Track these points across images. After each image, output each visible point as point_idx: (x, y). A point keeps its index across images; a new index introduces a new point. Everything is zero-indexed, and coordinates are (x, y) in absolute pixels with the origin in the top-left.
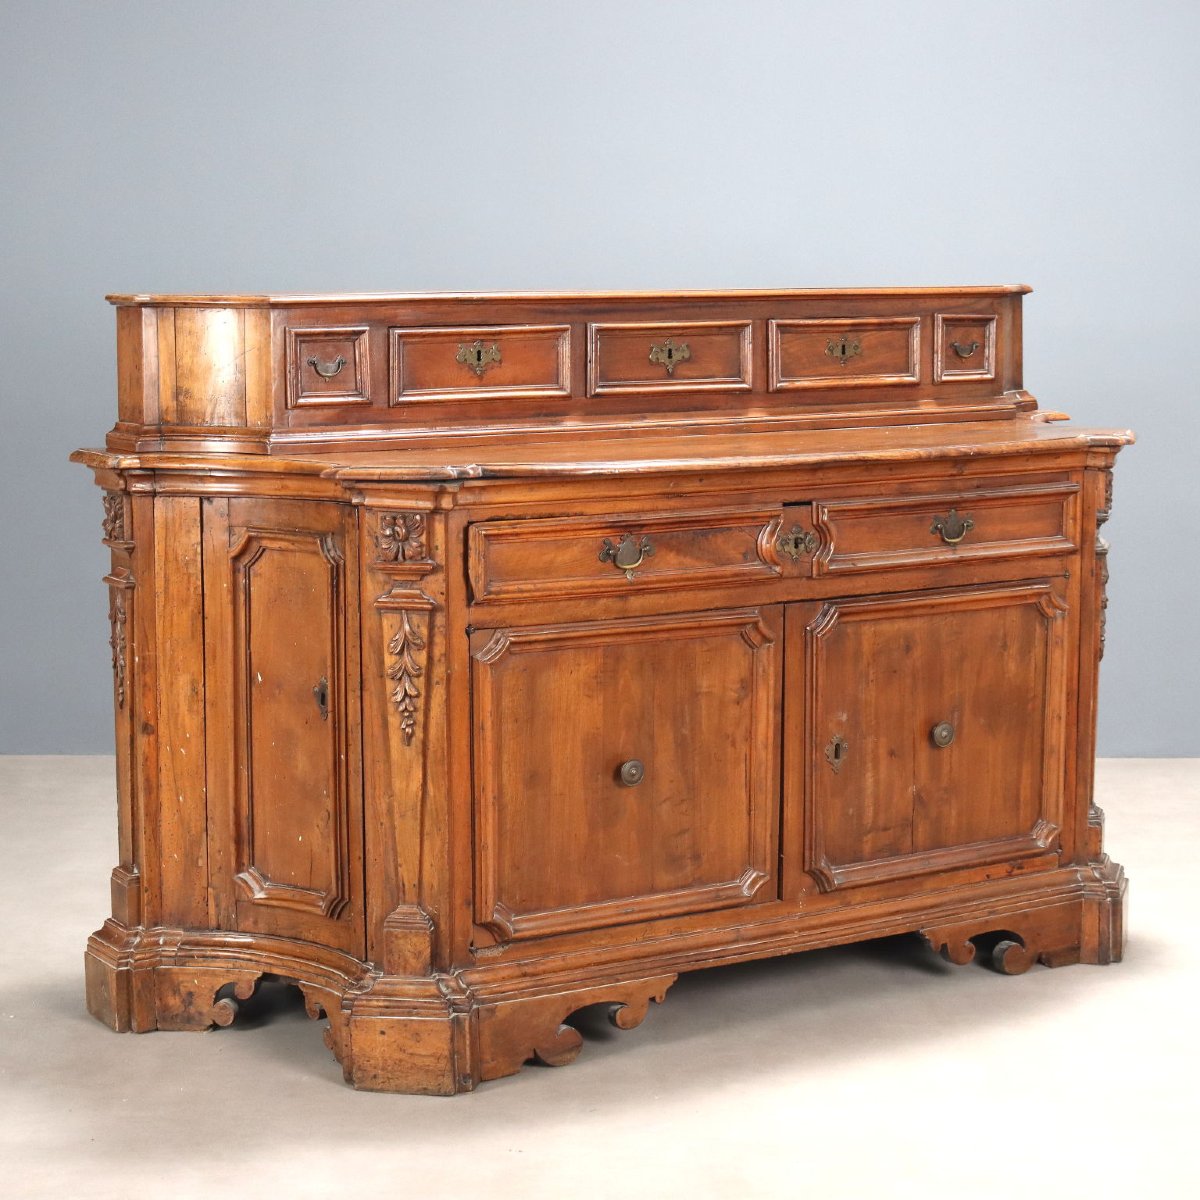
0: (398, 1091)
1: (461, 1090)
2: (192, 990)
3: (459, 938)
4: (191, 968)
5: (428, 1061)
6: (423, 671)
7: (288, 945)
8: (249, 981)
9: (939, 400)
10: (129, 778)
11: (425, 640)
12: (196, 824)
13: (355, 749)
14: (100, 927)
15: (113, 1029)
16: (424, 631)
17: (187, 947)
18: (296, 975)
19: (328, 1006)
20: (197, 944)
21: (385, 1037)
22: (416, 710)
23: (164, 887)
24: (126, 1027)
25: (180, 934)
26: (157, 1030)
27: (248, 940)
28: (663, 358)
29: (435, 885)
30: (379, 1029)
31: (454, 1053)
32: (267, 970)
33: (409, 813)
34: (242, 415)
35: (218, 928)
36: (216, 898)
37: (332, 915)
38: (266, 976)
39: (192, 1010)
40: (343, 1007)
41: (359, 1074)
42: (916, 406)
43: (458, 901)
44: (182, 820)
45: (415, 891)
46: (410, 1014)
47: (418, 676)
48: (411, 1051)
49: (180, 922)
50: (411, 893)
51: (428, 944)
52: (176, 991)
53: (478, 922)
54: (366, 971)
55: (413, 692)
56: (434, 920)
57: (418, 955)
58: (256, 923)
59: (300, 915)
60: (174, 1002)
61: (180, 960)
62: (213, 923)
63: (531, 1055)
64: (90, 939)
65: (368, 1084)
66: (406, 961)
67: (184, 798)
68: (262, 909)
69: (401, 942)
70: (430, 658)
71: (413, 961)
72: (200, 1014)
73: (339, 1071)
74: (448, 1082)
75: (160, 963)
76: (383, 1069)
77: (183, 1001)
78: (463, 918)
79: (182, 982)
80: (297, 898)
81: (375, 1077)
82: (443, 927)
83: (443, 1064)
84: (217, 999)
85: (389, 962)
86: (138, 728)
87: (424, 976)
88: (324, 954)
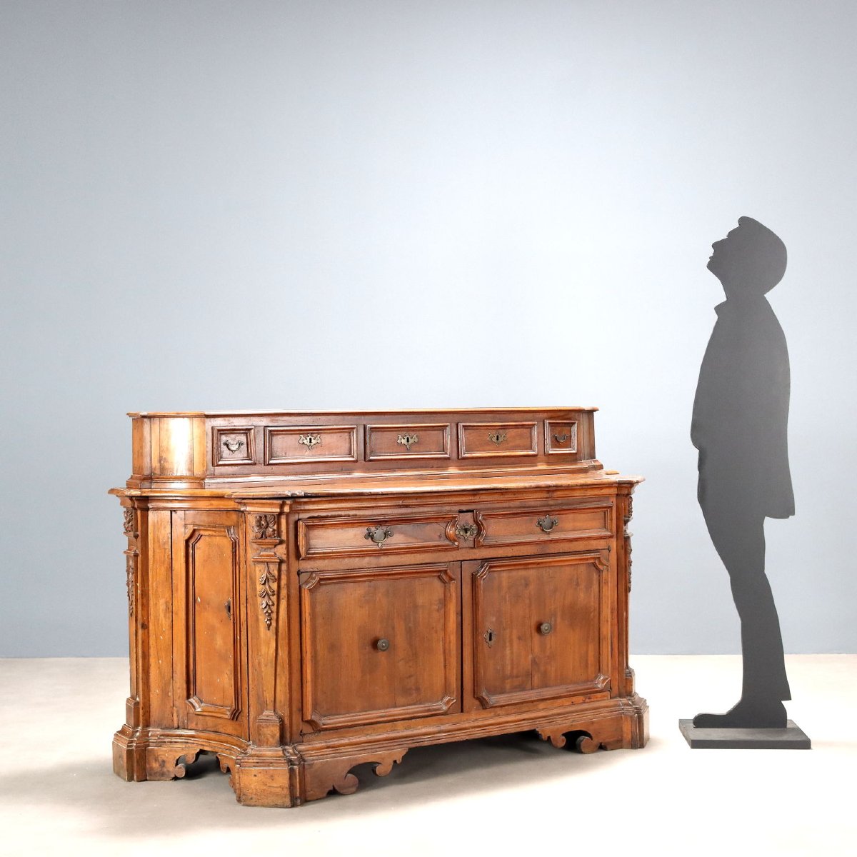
0: (263, 806)
1: (293, 805)
2: (165, 759)
3: (294, 728)
4: (164, 748)
5: (278, 790)
6: (276, 593)
7: (212, 735)
8: (193, 754)
9: (549, 463)
10: (135, 651)
11: (276, 577)
12: (168, 675)
13: (244, 633)
14: (120, 729)
15: (125, 779)
16: (276, 573)
17: (162, 737)
18: (216, 750)
19: (230, 764)
20: (168, 736)
21: (256, 778)
22: (272, 612)
23: (151, 707)
24: (131, 779)
25: (159, 731)
26: (147, 780)
27: (192, 733)
28: (404, 441)
29: (283, 700)
30: (253, 774)
31: (292, 786)
32: (201, 748)
33: (269, 665)
34: (191, 470)
35: (178, 728)
36: (177, 712)
37: (233, 719)
38: (202, 752)
39: (165, 770)
40: (237, 763)
41: (244, 797)
42: (536, 466)
43: (294, 709)
44: (160, 673)
45: (272, 704)
46: (268, 766)
47: (273, 595)
48: (268, 785)
49: (160, 726)
50: (271, 705)
51: (278, 731)
52: (156, 760)
53: (305, 719)
54: (248, 746)
55: (270, 603)
56: (282, 720)
57: (273, 736)
58: (196, 724)
59: (218, 720)
60: (155, 765)
61: (160, 744)
62: (176, 725)
63: (331, 788)
64: (116, 735)
65: (248, 802)
66: (267, 739)
67: (162, 661)
68: (200, 717)
69: (265, 729)
70: (279, 587)
71: (271, 739)
72: (168, 771)
73: (234, 797)
74: (288, 801)
75: (149, 746)
76: (256, 794)
77: (160, 765)
78: (296, 718)
79: (160, 755)
80: (217, 710)
81: (251, 799)
82: (287, 721)
83: (286, 792)
84: (177, 764)
85: (259, 740)
86: (139, 626)
87: (276, 747)
88: (230, 739)
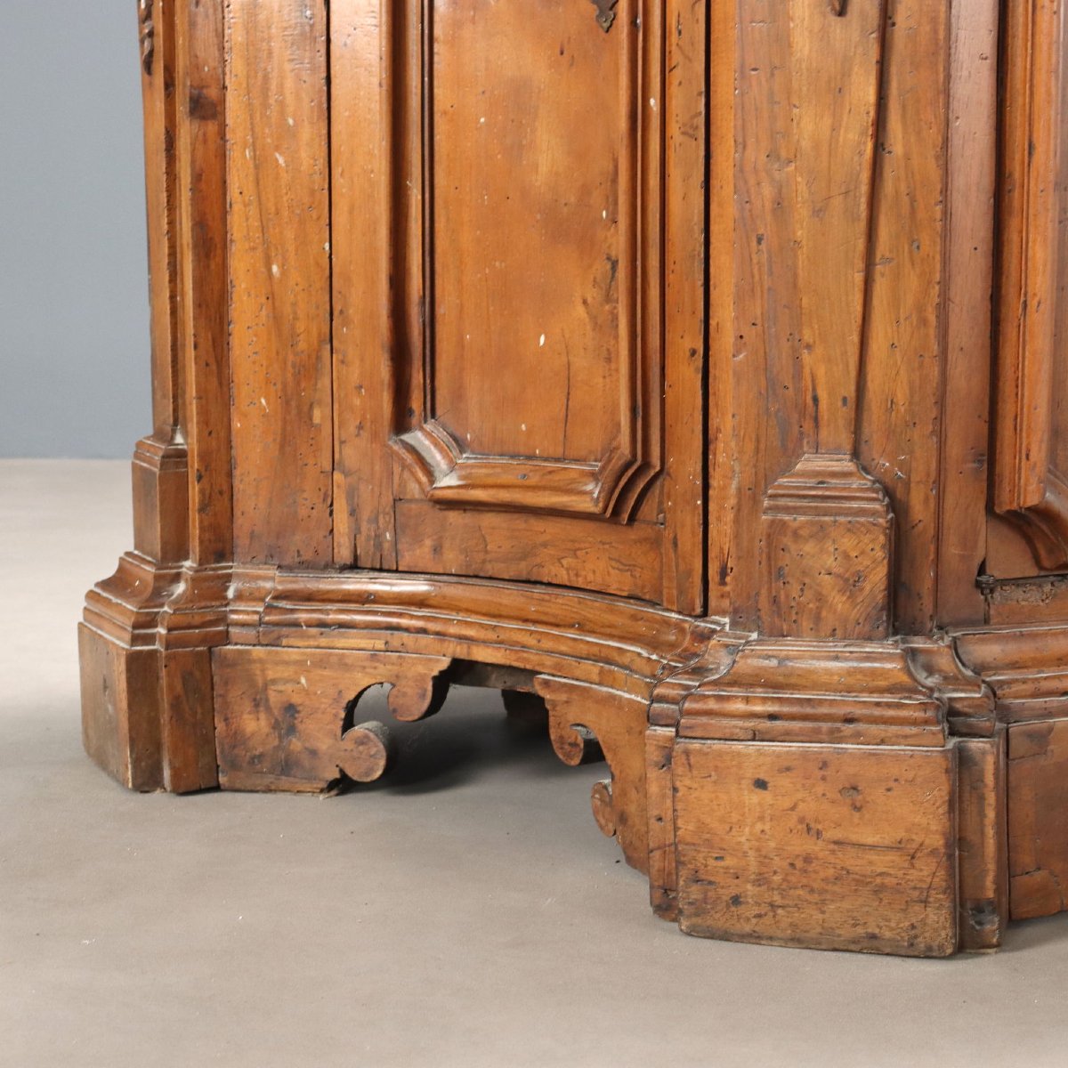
0: (798, 940)
1: (966, 944)
2: (296, 699)
3: (952, 550)
4: (296, 650)
5: (882, 862)
7: (511, 597)
8: (422, 677)
12: (308, 329)
14: (109, 571)
15: (123, 783)
17: (283, 604)
18: (530, 660)
19: (602, 727)
20: (309, 597)
21: (767, 796)
23: (237, 473)
24: (147, 781)
25: (271, 580)
26: (217, 788)
27: (418, 586)
29: (901, 397)
30: (750, 773)
31: (959, 845)
32: (461, 652)
33: (837, 202)
35: (354, 566)
36: (351, 494)
37: (616, 512)
38: (461, 671)
39: (296, 744)
40: (651, 719)
41: (695, 892)
43: (955, 449)
44: (277, 318)
45: (845, 414)
46: (834, 736)
48: (837, 834)
49: (273, 555)
50: (836, 430)
51: (880, 554)
52: (259, 703)
53: (1005, 504)
54: (704, 637)
57: (852, 583)
58: (437, 550)
59: (538, 525)
60: (254, 725)
61: (272, 633)
62: (344, 555)
64: (91, 596)
65: (718, 920)
66: (820, 598)
67: (282, 267)
68: (454, 517)
69: (809, 547)
71: (839, 602)
72: (313, 753)
73: (638, 888)
74: (937, 921)
75: (225, 638)
76: (760, 880)
77: (276, 726)
78: (963, 497)
79: (274, 681)
80: (534, 479)
81: (736, 900)
82: (920, 509)
83: (928, 871)
84: (348, 724)
85: (775, 601)
86: (182, 108)
87: (869, 639)
88: (594, 609)
